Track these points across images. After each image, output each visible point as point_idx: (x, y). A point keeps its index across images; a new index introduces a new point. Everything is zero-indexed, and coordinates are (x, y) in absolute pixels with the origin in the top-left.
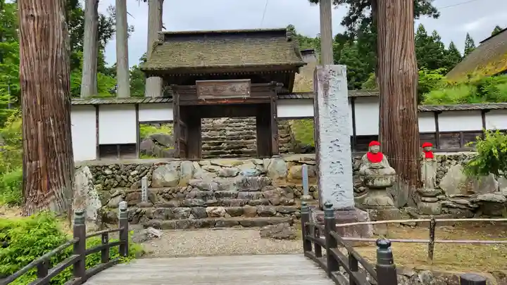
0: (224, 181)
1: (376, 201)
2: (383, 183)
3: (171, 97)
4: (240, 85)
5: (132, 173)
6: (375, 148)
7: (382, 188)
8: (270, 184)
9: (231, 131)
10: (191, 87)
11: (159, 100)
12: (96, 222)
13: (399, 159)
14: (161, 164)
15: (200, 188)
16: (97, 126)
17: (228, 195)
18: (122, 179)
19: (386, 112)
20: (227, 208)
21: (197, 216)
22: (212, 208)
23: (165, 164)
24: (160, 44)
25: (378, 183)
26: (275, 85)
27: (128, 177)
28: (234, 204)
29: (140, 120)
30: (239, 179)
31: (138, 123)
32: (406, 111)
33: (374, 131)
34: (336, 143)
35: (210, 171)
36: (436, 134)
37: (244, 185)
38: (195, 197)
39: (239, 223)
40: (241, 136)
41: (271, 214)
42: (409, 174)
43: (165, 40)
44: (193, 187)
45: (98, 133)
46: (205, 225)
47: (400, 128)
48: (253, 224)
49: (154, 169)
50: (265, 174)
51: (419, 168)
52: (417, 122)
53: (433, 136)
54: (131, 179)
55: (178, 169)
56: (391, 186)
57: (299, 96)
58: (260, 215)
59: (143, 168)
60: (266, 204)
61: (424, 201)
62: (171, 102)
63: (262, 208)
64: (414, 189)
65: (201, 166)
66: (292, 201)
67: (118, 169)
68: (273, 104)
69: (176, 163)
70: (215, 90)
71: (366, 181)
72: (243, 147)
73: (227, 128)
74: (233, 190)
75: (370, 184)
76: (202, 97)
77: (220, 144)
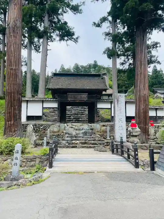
0: (78, 132)
1: (134, 140)
2: (136, 134)
3: (57, 98)
4: (84, 95)
5: (41, 127)
6: (134, 122)
7: (136, 136)
8: (95, 133)
9: (74, 111)
10: (65, 95)
11: (52, 100)
12: (34, 145)
13: (142, 125)
14: (52, 124)
15: (69, 134)
16: (27, 109)
17: (80, 137)
18: (37, 130)
19: (138, 108)
20: (80, 141)
21: (69, 144)
22: (75, 141)
23: (54, 124)
24: (52, 78)
25: (134, 134)
26: (97, 96)
27: (39, 129)
28: (83, 140)
29: (44, 107)
30: (83, 131)
31: (43, 108)
32: (145, 109)
33: (133, 115)
34: (121, 119)
35: (72, 127)
36: (156, 117)
37: (85, 133)
38: (68, 137)
39: (85, 147)
40: (78, 114)
41: (96, 144)
42: (145, 131)
43: (54, 76)
44: (66, 133)
45: (27, 111)
46: (73, 147)
47: (142, 114)
48: (90, 147)
49: (50, 126)
50: (92, 129)
51: (148, 129)
52: (148, 112)
53: (155, 118)
54: (41, 130)
55: (59, 126)
56: (138, 135)
57: (105, 100)
58: (92, 144)
59: (45, 126)
60: (94, 140)
61: (150, 141)
62: (57, 100)
63: (93, 142)
64: (147, 137)
65: (67, 125)
66: (103, 140)
67: (36, 126)
68: (96, 103)
69: (58, 124)
70: (74, 97)
71: (130, 133)
72: (80, 118)
73: (73, 110)
74: (81, 135)
75: (132, 134)
76: (69, 99)
77: (70, 117)
